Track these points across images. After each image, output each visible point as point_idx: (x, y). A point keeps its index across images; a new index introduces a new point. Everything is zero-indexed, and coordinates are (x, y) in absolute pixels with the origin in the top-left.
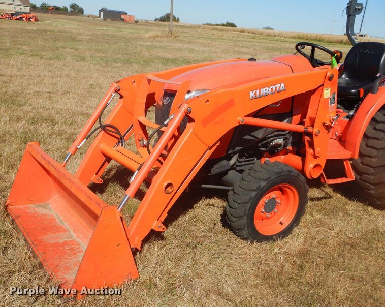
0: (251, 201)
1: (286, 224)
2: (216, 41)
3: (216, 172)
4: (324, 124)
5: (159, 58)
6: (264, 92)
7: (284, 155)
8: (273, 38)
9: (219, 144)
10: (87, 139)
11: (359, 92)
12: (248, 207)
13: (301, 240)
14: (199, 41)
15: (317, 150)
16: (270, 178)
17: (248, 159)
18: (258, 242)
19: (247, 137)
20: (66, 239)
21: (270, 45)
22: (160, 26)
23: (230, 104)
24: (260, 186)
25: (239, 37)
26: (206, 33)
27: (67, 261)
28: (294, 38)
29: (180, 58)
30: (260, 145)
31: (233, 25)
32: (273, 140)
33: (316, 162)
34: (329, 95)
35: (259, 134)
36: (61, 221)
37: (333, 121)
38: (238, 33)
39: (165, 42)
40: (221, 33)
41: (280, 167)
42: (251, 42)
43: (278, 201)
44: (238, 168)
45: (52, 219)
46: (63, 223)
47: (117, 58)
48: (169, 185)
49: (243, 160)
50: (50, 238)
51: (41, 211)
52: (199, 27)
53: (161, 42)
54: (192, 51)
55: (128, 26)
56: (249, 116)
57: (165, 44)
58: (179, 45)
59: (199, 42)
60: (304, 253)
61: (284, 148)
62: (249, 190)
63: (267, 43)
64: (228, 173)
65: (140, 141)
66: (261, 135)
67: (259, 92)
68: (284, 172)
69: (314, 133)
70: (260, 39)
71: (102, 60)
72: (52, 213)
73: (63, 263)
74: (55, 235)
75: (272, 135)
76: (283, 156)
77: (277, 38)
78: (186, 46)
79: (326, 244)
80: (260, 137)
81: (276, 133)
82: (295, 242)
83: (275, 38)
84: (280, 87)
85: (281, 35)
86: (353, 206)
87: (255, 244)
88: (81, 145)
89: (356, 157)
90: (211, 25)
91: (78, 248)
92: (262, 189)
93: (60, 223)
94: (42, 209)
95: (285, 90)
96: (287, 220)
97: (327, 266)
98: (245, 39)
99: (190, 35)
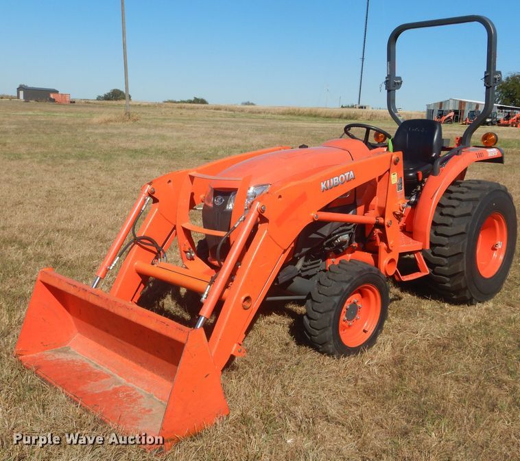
0: (335, 308)
1: (371, 331)
2: (188, 123)
3: (284, 281)
4: (394, 213)
5: (124, 149)
6: (335, 182)
7: (351, 253)
8: (257, 115)
9: (293, 245)
10: (120, 257)
11: (417, 174)
12: (333, 316)
13: (389, 347)
14: (166, 124)
15: (391, 243)
16: (352, 278)
17: (313, 262)
18: (345, 357)
19: (314, 236)
20: (114, 386)
21: (258, 125)
22: (108, 106)
23: (303, 198)
24: (343, 290)
25: (214, 116)
26: (172, 113)
27: (129, 410)
28: (283, 114)
29: (151, 147)
30: (325, 244)
31: (203, 102)
32: (339, 237)
33: (390, 256)
34: (396, 180)
35: (325, 231)
36: (97, 366)
37: (403, 208)
38: (212, 111)
39: (124, 128)
40: (191, 113)
41: (359, 266)
42: (232, 121)
43: (359, 305)
44: (303, 274)
45: (84, 365)
46: (100, 367)
47: (67, 153)
48: (248, 299)
49: (308, 263)
50: (92, 387)
51: (62, 356)
52: (160, 105)
53: (118, 128)
54: (163, 138)
55: (62, 108)
56: (321, 210)
57: (125, 130)
58: (143, 131)
59: (168, 126)
60: (399, 361)
61: (349, 245)
62: (331, 296)
63: (252, 122)
64: (293, 282)
65: (186, 252)
66: (327, 231)
67: (330, 182)
68: (364, 270)
69: (386, 224)
70: (242, 117)
71: (46, 157)
72: (81, 358)
73: (126, 412)
74: (97, 383)
75: (337, 231)
76: (350, 255)
77: (263, 115)
78: (153, 132)
79: (417, 349)
80: (326, 235)
81: (341, 229)
82: (383, 351)
83: (260, 115)
84: (349, 175)
85: (267, 111)
86: (428, 305)
87: (342, 359)
88: (113, 265)
89: (428, 247)
90: (175, 102)
91: (135, 393)
92: (345, 293)
93: (95, 368)
94: (63, 354)
95: (354, 179)
96: (370, 326)
97: (428, 371)
98: (223, 119)
99: (151, 117)
